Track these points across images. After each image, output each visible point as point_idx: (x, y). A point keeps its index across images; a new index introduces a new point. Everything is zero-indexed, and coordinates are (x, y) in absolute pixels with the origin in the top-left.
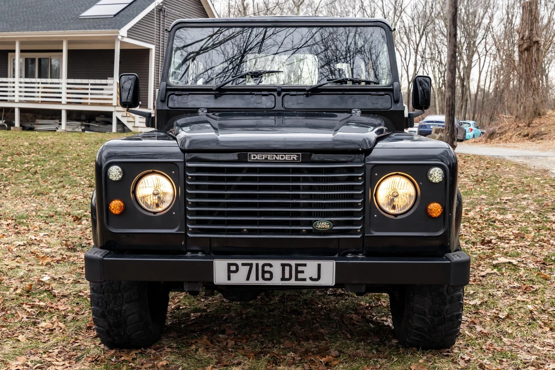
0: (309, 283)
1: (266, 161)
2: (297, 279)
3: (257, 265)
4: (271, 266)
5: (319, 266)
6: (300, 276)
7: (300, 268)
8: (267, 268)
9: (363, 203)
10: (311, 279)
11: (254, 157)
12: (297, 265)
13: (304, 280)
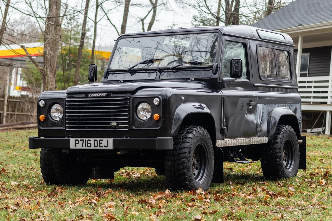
0: (104, 148)
1: (95, 97)
2: (100, 147)
3: (85, 140)
4: (90, 141)
5: (107, 140)
6: (101, 145)
7: (101, 142)
8: (89, 142)
9: (129, 114)
10: (105, 146)
11: (90, 95)
12: (99, 140)
13: (102, 147)
